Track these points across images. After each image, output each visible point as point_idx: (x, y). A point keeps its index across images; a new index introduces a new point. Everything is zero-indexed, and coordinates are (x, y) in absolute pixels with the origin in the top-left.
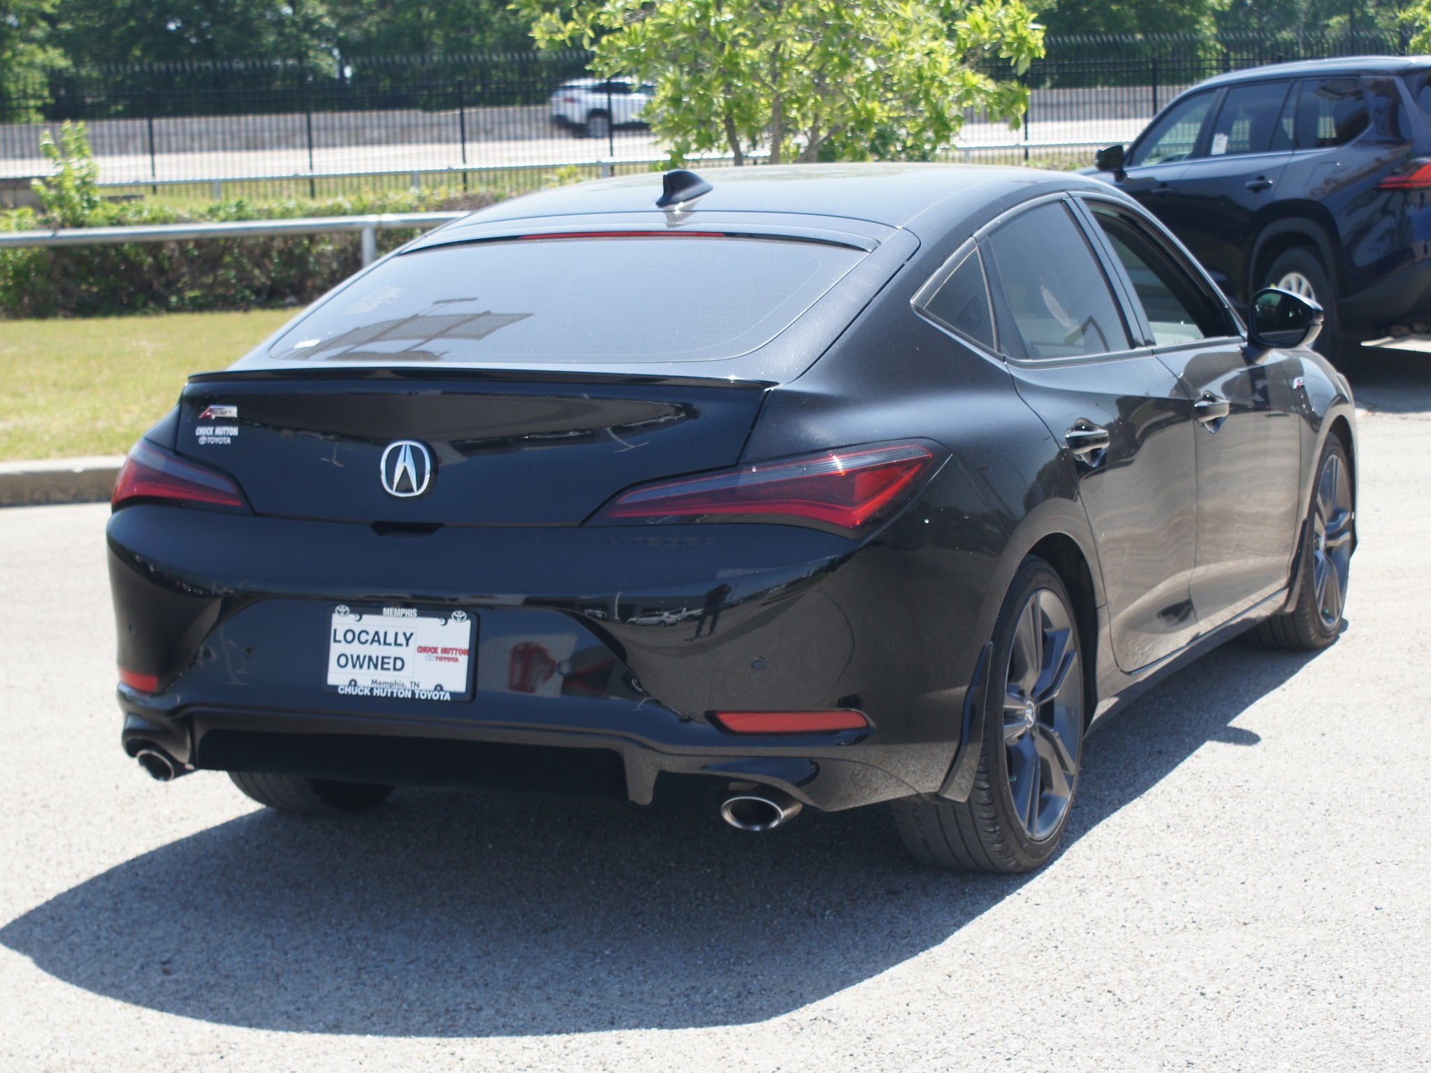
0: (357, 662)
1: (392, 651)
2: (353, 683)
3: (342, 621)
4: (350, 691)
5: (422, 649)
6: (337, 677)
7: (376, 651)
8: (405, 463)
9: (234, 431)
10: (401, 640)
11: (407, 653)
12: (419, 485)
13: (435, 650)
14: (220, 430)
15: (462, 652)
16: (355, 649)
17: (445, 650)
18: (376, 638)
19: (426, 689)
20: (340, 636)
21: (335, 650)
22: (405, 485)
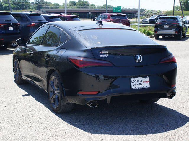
0: (135, 85)
1: (140, 83)
2: (135, 88)
3: (132, 80)
4: (135, 89)
5: (144, 82)
6: (133, 87)
7: (138, 83)
8: (139, 58)
9: (108, 55)
10: (141, 81)
11: (142, 83)
12: (141, 60)
13: (145, 82)
14: (104, 55)
15: (149, 82)
16: (135, 83)
17: (146, 82)
18: (137, 81)
19: (145, 87)
20: (132, 82)
21: (132, 84)
22: (139, 61)
